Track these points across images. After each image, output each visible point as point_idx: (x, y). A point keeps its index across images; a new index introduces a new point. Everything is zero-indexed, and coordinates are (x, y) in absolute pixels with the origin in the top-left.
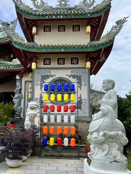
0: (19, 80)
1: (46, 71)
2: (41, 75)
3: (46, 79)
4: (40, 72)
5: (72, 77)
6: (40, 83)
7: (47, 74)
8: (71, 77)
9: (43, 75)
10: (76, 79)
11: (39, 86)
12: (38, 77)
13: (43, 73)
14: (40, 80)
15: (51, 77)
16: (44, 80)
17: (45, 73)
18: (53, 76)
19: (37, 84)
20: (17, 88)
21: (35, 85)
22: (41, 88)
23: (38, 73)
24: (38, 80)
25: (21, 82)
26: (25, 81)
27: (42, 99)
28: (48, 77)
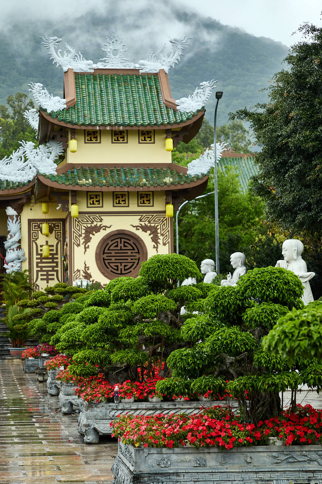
0: (15, 219)
1: (94, 218)
2: (85, 225)
3: (94, 232)
4: (82, 220)
5: (141, 230)
6: (84, 240)
7: (95, 223)
8: (139, 229)
9: (89, 225)
10: (149, 232)
11: (82, 246)
12: (79, 230)
13: (88, 221)
14: (83, 235)
15: (103, 229)
16: (91, 235)
17: (92, 222)
18: (107, 228)
19: (78, 243)
20: (11, 237)
21: (75, 245)
22: (86, 251)
23: (78, 222)
24: (80, 236)
25: (20, 222)
26: (29, 220)
27: (89, 272)
28: (97, 229)
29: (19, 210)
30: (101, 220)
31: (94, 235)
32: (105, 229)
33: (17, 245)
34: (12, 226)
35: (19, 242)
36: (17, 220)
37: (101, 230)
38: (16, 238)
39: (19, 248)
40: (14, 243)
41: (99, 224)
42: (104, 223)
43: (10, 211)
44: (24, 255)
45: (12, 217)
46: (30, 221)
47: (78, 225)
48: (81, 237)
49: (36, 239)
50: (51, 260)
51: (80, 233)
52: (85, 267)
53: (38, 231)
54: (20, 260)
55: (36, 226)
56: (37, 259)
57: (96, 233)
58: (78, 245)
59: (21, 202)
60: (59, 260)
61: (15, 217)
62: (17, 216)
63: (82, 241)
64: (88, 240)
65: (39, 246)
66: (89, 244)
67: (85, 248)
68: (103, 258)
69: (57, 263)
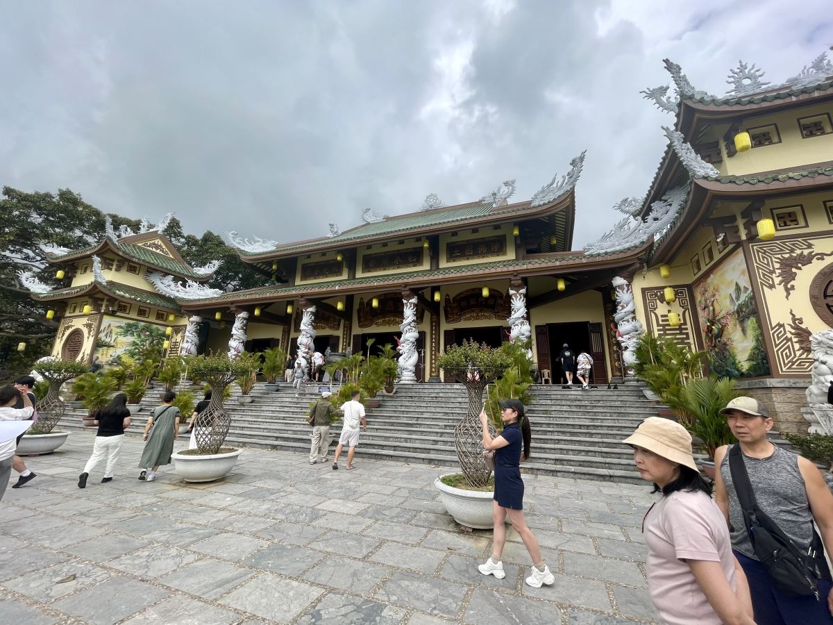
0: (626, 288)
1: (793, 245)
2: (779, 256)
3: (800, 265)
4: (771, 250)
6: (780, 278)
7: (798, 252)
9: (787, 256)
11: (780, 289)
13: (782, 250)
14: (778, 271)
15: (818, 259)
16: (794, 270)
17: (792, 251)
18: (825, 257)
19: (771, 283)
20: (623, 307)
21: (764, 287)
22: (788, 294)
23: (764, 253)
24: (773, 272)
25: (632, 292)
26: (642, 289)
27: (803, 326)
28: (807, 260)
29: (630, 278)
30: (810, 246)
31: (800, 269)
32: (823, 259)
33: (632, 315)
34: (622, 296)
35: (633, 312)
36: (628, 290)
37: (814, 260)
38: (629, 308)
39: (634, 318)
40: (627, 314)
41: (806, 252)
42: (816, 250)
43: (618, 281)
44: (641, 327)
45: (621, 287)
46: (644, 290)
47: (763, 257)
48: (774, 275)
49: (655, 309)
50: (678, 332)
51: (771, 269)
52: (794, 319)
53: (656, 300)
54: (638, 332)
55: (652, 295)
56: (659, 330)
57: (803, 265)
58: (772, 287)
59: (633, 268)
60: (690, 331)
61: (625, 286)
62: (628, 286)
63: (777, 280)
64: (788, 277)
65: (659, 317)
66: (792, 283)
67: (788, 290)
68: (827, 305)
69: (687, 334)
